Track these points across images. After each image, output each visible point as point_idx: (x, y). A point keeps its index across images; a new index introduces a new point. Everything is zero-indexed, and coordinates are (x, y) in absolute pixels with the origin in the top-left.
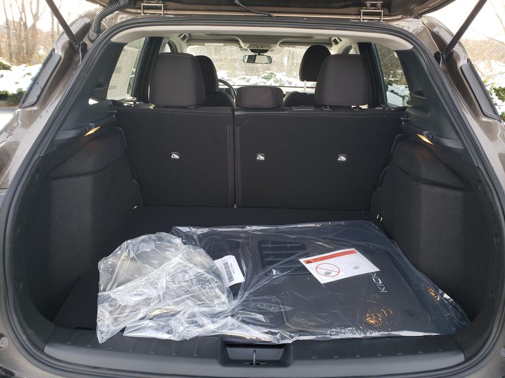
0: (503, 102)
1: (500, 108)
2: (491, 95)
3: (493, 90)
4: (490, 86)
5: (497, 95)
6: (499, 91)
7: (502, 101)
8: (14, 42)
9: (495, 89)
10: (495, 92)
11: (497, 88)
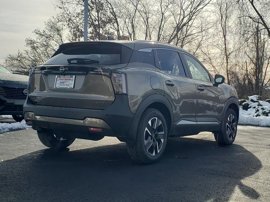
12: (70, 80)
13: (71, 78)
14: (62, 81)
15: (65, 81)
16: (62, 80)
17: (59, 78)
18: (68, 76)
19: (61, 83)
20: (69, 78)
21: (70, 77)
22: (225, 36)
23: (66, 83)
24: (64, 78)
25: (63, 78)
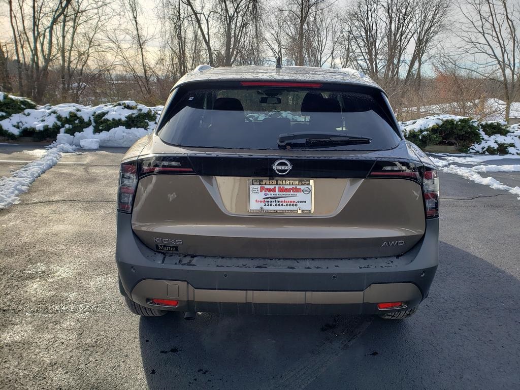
0: (490, 137)
1: (486, 142)
2: (479, 130)
3: (480, 127)
4: (477, 123)
5: (483, 131)
6: (486, 127)
7: (488, 137)
8: (24, 82)
9: (482, 125)
10: (482, 128)
11: (484, 124)
12: (299, 190)
13: (302, 187)
14: (271, 194)
15: (282, 193)
16: (270, 190)
17: (260, 186)
18: (291, 182)
19: (269, 200)
20: (294, 186)
21: (297, 182)
22: (135, 18)
23: (287, 199)
24: (277, 186)
25: (272, 187)
